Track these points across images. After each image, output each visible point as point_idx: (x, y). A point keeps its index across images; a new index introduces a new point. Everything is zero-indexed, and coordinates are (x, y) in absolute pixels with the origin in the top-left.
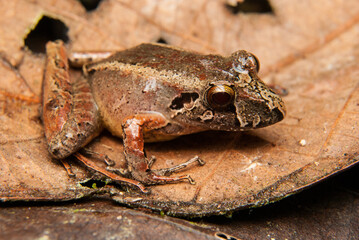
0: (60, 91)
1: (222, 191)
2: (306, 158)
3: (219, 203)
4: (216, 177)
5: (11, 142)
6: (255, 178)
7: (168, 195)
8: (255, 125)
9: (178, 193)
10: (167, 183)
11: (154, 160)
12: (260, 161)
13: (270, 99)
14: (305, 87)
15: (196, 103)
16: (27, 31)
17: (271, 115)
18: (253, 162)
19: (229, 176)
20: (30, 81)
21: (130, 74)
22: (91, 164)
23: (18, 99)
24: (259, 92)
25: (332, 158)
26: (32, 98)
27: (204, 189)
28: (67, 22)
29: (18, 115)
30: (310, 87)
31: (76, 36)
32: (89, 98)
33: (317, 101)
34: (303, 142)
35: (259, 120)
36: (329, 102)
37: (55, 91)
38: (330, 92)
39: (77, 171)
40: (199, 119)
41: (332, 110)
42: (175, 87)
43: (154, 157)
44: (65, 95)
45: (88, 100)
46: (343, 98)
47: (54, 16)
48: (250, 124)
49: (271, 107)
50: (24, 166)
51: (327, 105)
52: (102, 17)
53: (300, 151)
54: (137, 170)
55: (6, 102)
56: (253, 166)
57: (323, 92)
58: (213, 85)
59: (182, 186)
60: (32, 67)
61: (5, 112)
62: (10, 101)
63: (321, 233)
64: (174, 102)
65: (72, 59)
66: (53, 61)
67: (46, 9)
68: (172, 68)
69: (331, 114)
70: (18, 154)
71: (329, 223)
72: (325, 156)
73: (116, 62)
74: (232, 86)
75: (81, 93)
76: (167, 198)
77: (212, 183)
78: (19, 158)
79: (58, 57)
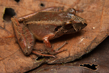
0: (21, 34)
1: (76, 50)
2: (96, 33)
3: (77, 55)
4: (73, 46)
5: (13, 54)
6: (84, 44)
7: (61, 56)
8: (80, 29)
9: (64, 55)
10: (60, 52)
11: (54, 46)
12: (84, 38)
13: (82, 21)
14: (88, 7)
15: (62, 28)
16: (3, 15)
17: (84, 25)
18: (82, 39)
19: (77, 45)
20: (9, 30)
21: (40, 24)
22: (37, 53)
23: (8, 38)
24: (79, 20)
25: (104, 32)
26: (12, 36)
27: (71, 51)
28: (13, 8)
29: (10, 43)
30: (89, 7)
31: (17, 12)
32: (30, 33)
33: (93, 12)
34: (94, 28)
35: (81, 28)
36: (97, 12)
37: (20, 35)
38: (96, 8)
39: (34, 56)
40: (64, 32)
41: (99, 15)
42: (54, 25)
43: (53, 45)
44: (23, 35)
45: (29, 34)
46: (101, 10)
47: (8, 7)
48: (79, 30)
49: (83, 23)
50: (19, 61)
51: (97, 13)
52: (22, 3)
53: (94, 31)
54: (51, 52)
55: (5, 40)
56: (82, 40)
57: (94, 8)
58: (65, 23)
59: (64, 52)
60: (8, 26)
61: (7, 44)
62: (6, 39)
63: (106, 53)
64: (55, 29)
65: (19, 20)
66: (15, 24)
67: (6, 6)
68: (51, 19)
69: (99, 16)
70: (16, 57)
71: (107, 49)
72: (101, 31)
73: (34, 21)
74: (71, 21)
75: (27, 33)
76: (62, 57)
77: (73, 48)
78: (17, 58)
79: (16, 23)
